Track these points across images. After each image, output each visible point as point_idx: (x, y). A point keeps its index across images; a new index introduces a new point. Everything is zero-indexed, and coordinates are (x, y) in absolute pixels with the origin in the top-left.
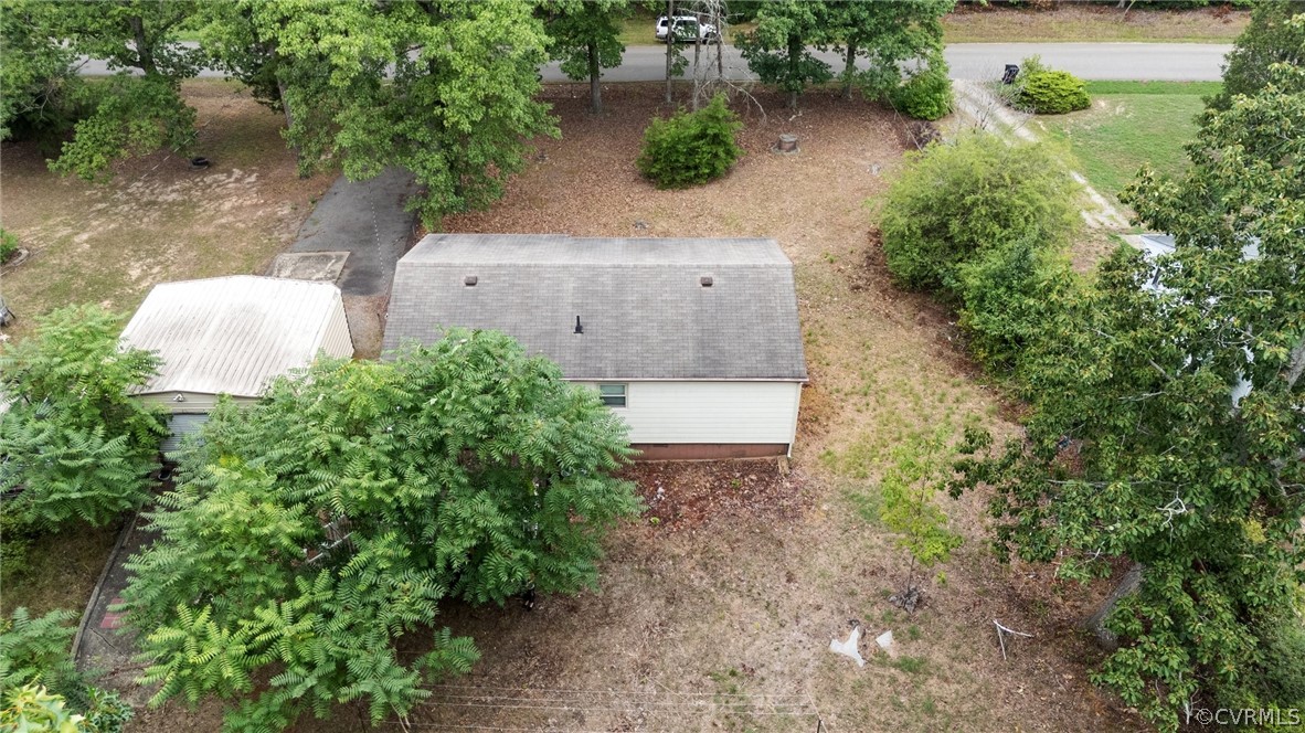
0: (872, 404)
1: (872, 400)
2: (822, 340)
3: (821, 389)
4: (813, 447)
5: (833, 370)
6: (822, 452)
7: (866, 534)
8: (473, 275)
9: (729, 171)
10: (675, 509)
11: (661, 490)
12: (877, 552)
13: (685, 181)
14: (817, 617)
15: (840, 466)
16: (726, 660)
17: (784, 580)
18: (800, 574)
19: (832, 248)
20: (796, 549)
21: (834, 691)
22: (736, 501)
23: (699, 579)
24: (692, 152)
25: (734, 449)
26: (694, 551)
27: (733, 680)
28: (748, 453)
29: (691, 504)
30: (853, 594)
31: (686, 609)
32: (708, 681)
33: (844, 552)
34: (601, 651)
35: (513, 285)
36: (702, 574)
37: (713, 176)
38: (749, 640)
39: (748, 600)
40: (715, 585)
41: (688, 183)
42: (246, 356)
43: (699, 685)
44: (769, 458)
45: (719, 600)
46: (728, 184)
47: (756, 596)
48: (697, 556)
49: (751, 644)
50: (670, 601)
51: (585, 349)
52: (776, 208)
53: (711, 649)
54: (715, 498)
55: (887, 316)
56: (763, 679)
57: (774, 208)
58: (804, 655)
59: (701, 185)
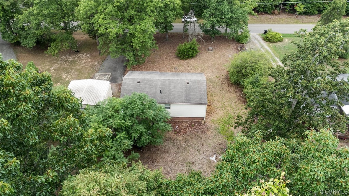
0: (223, 110)
1: (223, 109)
2: (214, 95)
3: (213, 106)
4: (210, 118)
5: (215, 102)
6: (212, 119)
7: (219, 136)
8: (139, 81)
9: (196, 56)
10: (180, 130)
11: (177, 126)
12: (221, 140)
13: (186, 58)
14: (207, 153)
15: (215, 122)
16: (188, 160)
17: (201, 145)
18: (205, 144)
19: (218, 74)
20: (204, 139)
21: (210, 167)
22: (193, 129)
23: (184, 145)
24: (188, 51)
25: (193, 118)
26: (183, 139)
27: (190, 164)
28: (196, 119)
29: (183, 130)
30: (215, 148)
31: (181, 150)
32: (185, 164)
33: (214, 140)
34: (163, 158)
35: (147, 83)
36: (185, 144)
37: (193, 57)
38: (193, 157)
39: (194, 149)
40: (187, 146)
41: (187, 58)
42: (92, 96)
43: (183, 165)
44: (200, 121)
45: (188, 149)
46: (196, 59)
47: (195, 148)
48: (184, 140)
49: (194, 157)
50: (178, 149)
51: (162, 97)
52: (207, 65)
53: (186, 158)
54: (188, 128)
55: (229, 90)
56: (196, 164)
57: (206, 65)
58: (204, 160)
59: (190, 59)
